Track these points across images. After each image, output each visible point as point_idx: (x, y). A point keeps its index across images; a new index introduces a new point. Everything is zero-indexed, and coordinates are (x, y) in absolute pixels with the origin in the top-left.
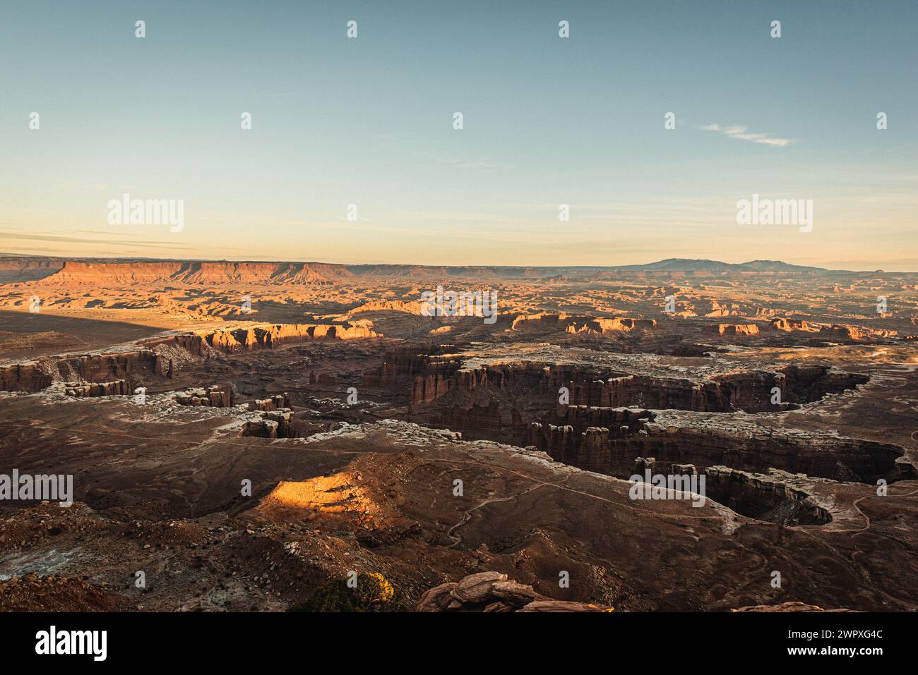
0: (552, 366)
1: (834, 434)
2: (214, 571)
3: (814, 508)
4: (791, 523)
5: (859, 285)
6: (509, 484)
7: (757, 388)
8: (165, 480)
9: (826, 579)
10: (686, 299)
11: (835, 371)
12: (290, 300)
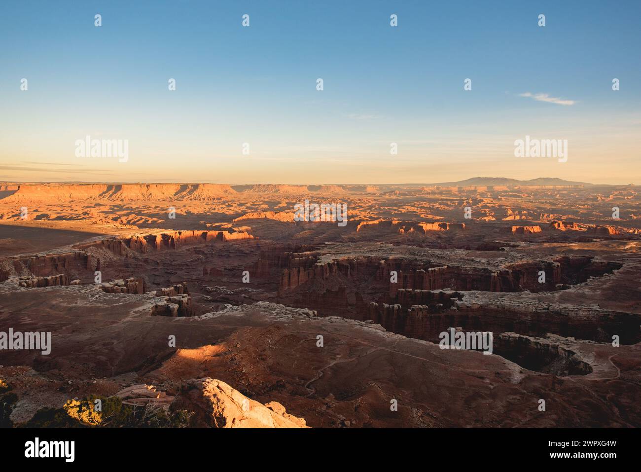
0: (386, 259)
1: (596, 307)
3: (580, 362)
4: (563, 374)
5: (616, 195)
6: (352, 348)
8: (93, 349)
9: (587, 415)
10: (488, 207)
11: (597, 259)
12: (188, 213)
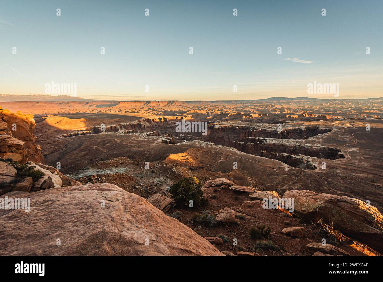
0: (239, 127)
1: (320, 145)
2: (156, 174)
3: (312, 165)
4: (305, 169)
5: (331, 103)
6: (227, 156)
7: (297, 133)
8: (145, 153)
9: (314, 184)
10: (277, 108)
11: (321, 128)
12: (171, 110)
